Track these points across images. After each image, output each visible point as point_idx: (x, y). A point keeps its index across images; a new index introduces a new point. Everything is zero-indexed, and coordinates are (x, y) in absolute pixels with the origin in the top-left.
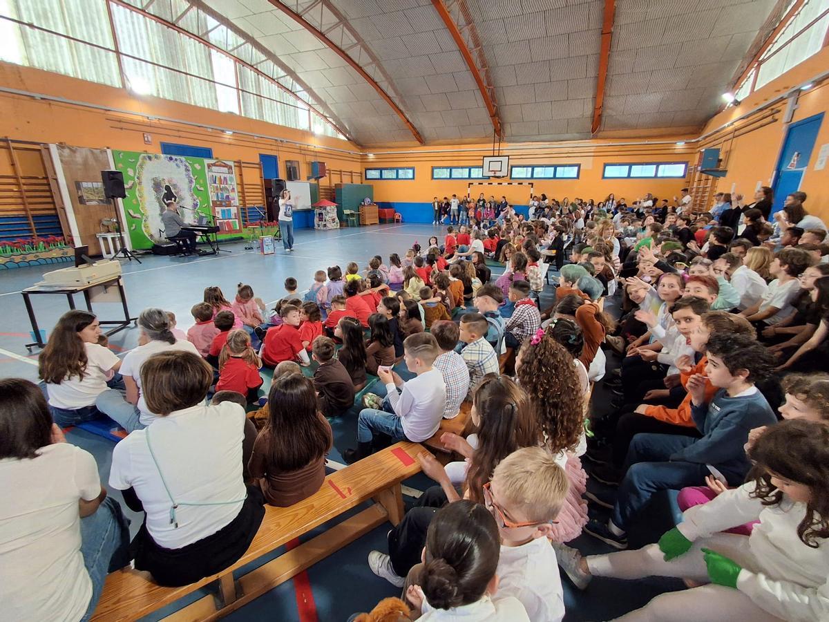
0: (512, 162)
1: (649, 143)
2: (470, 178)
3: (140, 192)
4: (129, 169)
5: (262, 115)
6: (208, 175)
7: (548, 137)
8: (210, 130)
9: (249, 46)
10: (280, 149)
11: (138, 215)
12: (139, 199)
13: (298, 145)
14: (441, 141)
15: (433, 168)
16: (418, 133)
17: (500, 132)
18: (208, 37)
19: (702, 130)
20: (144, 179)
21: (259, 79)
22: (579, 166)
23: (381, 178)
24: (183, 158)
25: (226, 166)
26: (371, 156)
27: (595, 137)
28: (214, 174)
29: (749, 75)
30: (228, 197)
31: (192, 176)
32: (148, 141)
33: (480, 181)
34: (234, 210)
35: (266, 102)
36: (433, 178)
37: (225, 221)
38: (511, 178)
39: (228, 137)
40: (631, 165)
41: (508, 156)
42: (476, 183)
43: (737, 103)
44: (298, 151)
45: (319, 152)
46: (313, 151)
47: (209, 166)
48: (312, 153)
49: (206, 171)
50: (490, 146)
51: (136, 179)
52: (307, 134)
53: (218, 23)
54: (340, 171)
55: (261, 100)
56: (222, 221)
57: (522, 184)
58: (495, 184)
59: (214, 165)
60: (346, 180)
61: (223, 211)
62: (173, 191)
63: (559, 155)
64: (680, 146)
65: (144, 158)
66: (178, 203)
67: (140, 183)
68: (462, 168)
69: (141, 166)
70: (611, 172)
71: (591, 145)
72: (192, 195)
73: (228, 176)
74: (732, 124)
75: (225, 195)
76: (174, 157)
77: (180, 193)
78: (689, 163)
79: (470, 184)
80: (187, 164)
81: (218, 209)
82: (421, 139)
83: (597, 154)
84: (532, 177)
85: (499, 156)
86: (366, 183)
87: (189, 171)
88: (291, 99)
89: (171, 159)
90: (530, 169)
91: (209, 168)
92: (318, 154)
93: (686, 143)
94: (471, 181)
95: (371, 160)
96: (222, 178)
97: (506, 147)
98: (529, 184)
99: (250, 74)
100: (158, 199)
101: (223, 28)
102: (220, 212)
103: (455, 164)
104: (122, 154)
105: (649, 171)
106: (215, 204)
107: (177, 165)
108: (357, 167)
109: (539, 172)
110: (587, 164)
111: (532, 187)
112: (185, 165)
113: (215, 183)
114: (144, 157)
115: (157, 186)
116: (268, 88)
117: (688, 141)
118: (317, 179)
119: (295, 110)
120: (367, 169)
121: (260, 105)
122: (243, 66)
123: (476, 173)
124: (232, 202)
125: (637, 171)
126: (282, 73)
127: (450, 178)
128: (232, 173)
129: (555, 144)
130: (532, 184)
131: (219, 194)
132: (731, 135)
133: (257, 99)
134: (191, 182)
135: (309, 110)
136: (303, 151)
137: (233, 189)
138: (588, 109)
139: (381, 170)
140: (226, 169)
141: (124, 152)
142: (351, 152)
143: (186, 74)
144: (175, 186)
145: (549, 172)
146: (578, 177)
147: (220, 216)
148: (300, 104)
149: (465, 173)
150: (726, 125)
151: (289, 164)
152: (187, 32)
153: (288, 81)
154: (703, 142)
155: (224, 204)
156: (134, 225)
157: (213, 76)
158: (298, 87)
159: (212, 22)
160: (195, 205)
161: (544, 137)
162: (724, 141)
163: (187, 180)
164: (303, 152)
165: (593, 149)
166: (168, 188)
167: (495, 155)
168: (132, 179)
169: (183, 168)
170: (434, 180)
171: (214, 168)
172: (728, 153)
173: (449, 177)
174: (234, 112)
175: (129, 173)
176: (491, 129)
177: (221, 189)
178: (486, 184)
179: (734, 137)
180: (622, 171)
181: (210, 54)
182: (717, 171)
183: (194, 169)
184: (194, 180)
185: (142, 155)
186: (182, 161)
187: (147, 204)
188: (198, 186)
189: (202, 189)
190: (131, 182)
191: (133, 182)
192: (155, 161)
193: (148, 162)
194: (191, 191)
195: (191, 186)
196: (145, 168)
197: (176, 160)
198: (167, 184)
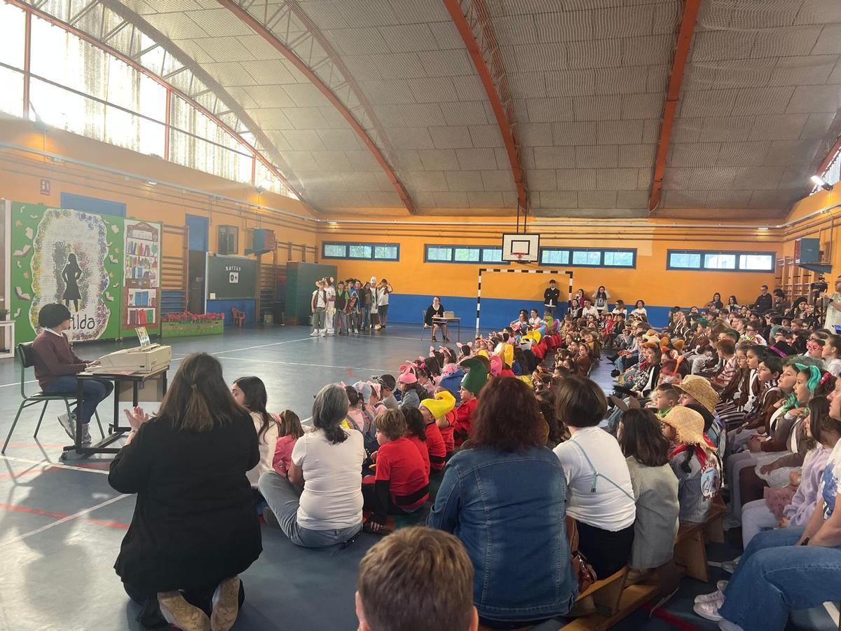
0: (543, 243)
1: (722, 226)
2: (481, 261)
3: (36, 262)
4: (28, 229)
5: (192, 160)
6: (127, 241)
7: (591, 212)
8: (127, 179)
9: (188, 73)
10: (214, 208)
11: (27, 296)
12: (33, 272)
13: (237, 204)
14: (440, 210)
15: (426, 247)
16: (408, 197)
17: (525, 203)
18: (139, 60)
19: (788, 214)
20: (44, 244)
21: (195, 112)
22: (634, 251)
23: (348, 257)
24: (99, 217)
25: (151, 229)
26: (334, 225)
27: (654, 216)
28: (135, 241)
29: (834, 157)
30: (147, 273)
31: (105, 242)
32: (46, 190)
33: (497, 267)
34: (152, 293)
35: (200, 145)
36: (426, 260)
37: (139, 309)
38: (541, 264)
39: (149, 189)
40: (703, 253)
41: (539, 234)
42: (490, 269)
43: (827, 187)
44: (236, 212)
45: (264, 216)
46: (257, 214)
47: (130, 228)
48: (255, 217)
49: (125, 236)
50: (512, 221)
51: (34, 244)
52: (250, 190)
53: (154, 43)
54: (290, 244)
55: (194, 141)
56: (134, 309)
57: (556, 272)
58: (518, 271)
59: (136, 227)
60: (296, 257)
61: (138, 294)
62: (78, 263)
63: (606, 236)
64: (762, 232)
66: (81, 281)
67: (39, 249)
68: (470, 247)
69: (44, 225)
70: (678, 260)
71: (650, 224)
72: (102, 270)
73: (151, 244)
74: (828, 211)
75: (144, 271)
76: (88, 215)
77: (87, 266)
78: (777, 254)
79: (481, 270)
80: (103, 224)
81: (132, 291)
82: (413, 207)
83: (657, 237)
84: (571, 264)
85: (525, 234)
86: (321, 262)
87: (103, 234)
88: (232, 143)
89: (83, 217)
90: (567, 253)
91: (128, 232)
92: (263, 219)
93: (769, 228)
94: (482, 266)
95: (334, 231)
96: (144, 247)
97: (534, 223)
98: (566, 273)
99: (184, 107)
100: (57, 272)
101: (160, 49)
102: (134, 296)
103: (460, 242)
104: (24, 207)
105: (727, 261)
106: (130, 284)
107: (89, 225)
108: (310, 240)
109: (579, 258)
110: (645, 249)
111: (571, 277)
112: (100, 226)
113: (134, 254)
114: (50, 212)
115: (59, 252)
116: (205, 127)
117: (770, 227)
118: (258, 254)
119: (236, 156)
120: (325, 243)
121: (192, 147)
122: (178, 97)
123: (490, 255)
124: (152, 281)
125: (713, 262)
126: (224, 108)
127: (453, 261)
128: (157, 241)
129: (601, 222)
130: (571, 273)
131: (136, 269)
132: (830, 224)
133: (190, 139)
134: (103, 250)
135: (254, 158)
136: (245, 213)
137: (155, 263)
138: (645, 181)
139: (348, 245)
140: (150, 234)
141: (26, 204)
142: (306, 218)
143: (106, 103)
144: (82, 255)
145: (594, 258)
146: (634, 266)
147: (132, 302)
148: (242, 149)
149: (474, 255)
150: (821, 211)
151: (223, 230)
152: (115, 51)
153: (231, 119)
154: (790, 229)
155: (140, 284)
156: (19, 310)
157: (138, 108)
158: (243, 128)
159: (147, 42)
160: (103, 285)
161: (585, 212)
162: (822, 230)
163: (99, 248)
164: (243, 214)
165: (652, 230)
166: (72, 258)
167: (519, 231)
168: (30, 242)
169: (96, 230)
170: (427, 264)
171: (136, 233)
172: (829, 245)
173: (450, 259)
174: (160, 155)
175: (27, 234)
176: (513, 198)
177: (141, 263)
178: (504, 270)
179: (833, 226)
180: (693, 261)
181: (139, 79)
182: (820, 265)
183: (110, 230)
184: (107, 248)
185: (48, 210)
186: (96, 221)
187: (42, 279)
188: (111, 257)
189: (116, 261)
190: (27, 248)
191: (29, 247)
192: (63, 219)
193: (54, 220)
194: (101, 263)
195: (103, 256)
196: (49, 227)
197: (90, 218)
198: (73, 252)
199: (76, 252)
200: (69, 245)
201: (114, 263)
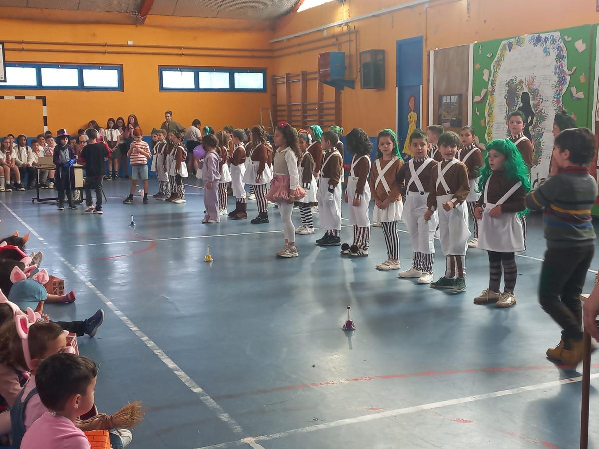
3: (490, 108)
4: (485, 70)
12: (487, 119)
20: (497, 83)
24: (557, 34)
31: (565, 69)
51: (490, 86)
62: (531, 103)
65: (504, 49)
66: (534, 127)
67: (492, 92)
69: (498, 62)
76: (544, 36)
77: (541, 106)
80: (563, 44)
87: (563, 58)
89: (539, 40)
104: (483, 47)
107: (545, 50)
112: (558, 48)
115: (511, 93)
134: (561, 81)
144: (535, 92)
163: (555, 78)
166: (525, 98)
168: (485, 85)
169: (553, 54)
175: (484, 77)
184: (568, 78)
185: (503, 43)
186: (554, 41)
187: (495, 126)
188: (573, 90)
189: (581, 95)
190: (484, 91)
191: (486, 90)
192: (516, 49)
193: (508, 54)
194: (558, 102)
195: (561, 90)
196: (503, 64)
197: (546, 39)
198: (526, 90)
199: (529, 88)
200: (521, 82)
201: (578, 99)
